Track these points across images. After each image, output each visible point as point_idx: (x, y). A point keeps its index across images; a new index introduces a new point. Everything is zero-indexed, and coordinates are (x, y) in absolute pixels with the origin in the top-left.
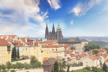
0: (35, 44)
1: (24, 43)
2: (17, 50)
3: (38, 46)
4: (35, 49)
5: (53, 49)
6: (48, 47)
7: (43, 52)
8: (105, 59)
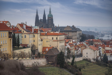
0: (35, 31)
1: (22, 30)
2: (17, 37)
3: (38, 34)
4: (34, 37)
5: (53, 38)
6: (47, 35)
7: (42, 40)
8: (104, 50)
